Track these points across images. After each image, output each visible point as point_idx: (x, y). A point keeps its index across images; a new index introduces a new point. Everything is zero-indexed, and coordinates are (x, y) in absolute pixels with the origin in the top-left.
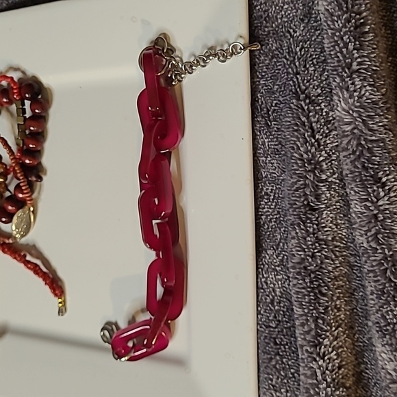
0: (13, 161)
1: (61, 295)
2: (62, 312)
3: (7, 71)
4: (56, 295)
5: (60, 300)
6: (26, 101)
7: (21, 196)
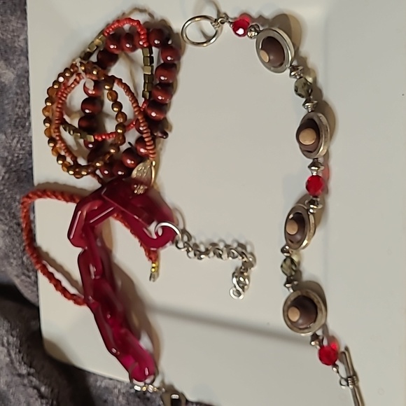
0: (136, 110)
1: (155, 260)
2: (154, 278)
3: (131, 13)
4: (150, 258)
5: (154, 265)
6: (154, 48)
7: (142, 150)
